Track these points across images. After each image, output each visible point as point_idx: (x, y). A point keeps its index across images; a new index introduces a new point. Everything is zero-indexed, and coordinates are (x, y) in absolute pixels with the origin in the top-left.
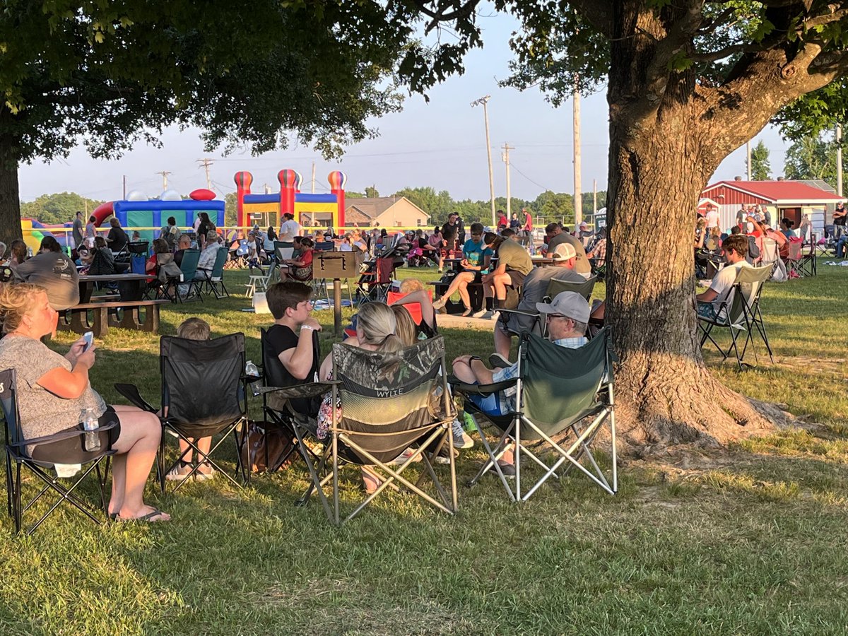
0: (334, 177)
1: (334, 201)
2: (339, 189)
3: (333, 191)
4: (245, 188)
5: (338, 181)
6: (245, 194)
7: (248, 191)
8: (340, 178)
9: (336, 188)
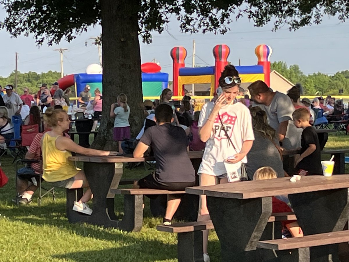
0: (261, 49)
1: (261, 72)
2: (265, 60)
3: (260, 63)
4: (180, 62)
5: (264, 53)
6: (179, 67)
7: (183, 65)
8: (266, 50)
9: (262, 60)
